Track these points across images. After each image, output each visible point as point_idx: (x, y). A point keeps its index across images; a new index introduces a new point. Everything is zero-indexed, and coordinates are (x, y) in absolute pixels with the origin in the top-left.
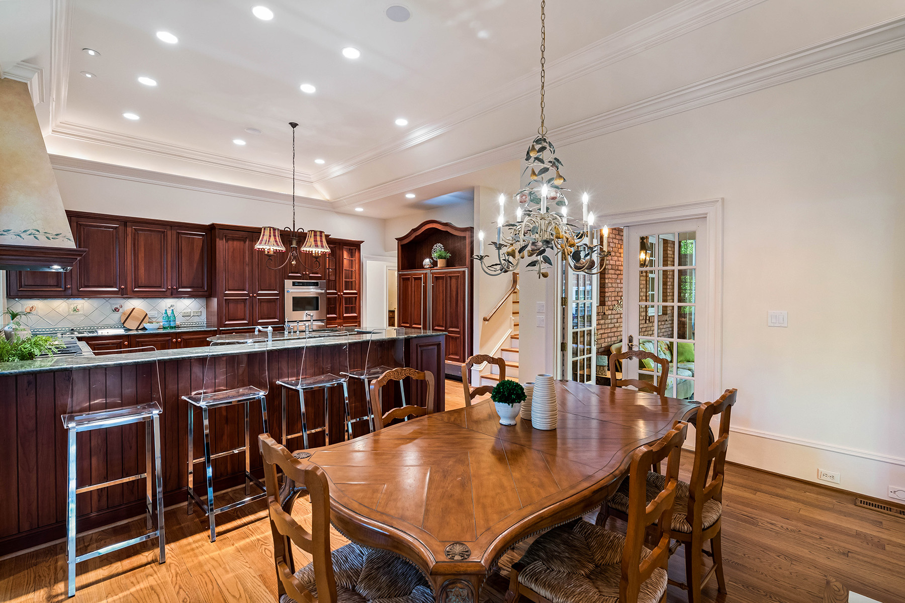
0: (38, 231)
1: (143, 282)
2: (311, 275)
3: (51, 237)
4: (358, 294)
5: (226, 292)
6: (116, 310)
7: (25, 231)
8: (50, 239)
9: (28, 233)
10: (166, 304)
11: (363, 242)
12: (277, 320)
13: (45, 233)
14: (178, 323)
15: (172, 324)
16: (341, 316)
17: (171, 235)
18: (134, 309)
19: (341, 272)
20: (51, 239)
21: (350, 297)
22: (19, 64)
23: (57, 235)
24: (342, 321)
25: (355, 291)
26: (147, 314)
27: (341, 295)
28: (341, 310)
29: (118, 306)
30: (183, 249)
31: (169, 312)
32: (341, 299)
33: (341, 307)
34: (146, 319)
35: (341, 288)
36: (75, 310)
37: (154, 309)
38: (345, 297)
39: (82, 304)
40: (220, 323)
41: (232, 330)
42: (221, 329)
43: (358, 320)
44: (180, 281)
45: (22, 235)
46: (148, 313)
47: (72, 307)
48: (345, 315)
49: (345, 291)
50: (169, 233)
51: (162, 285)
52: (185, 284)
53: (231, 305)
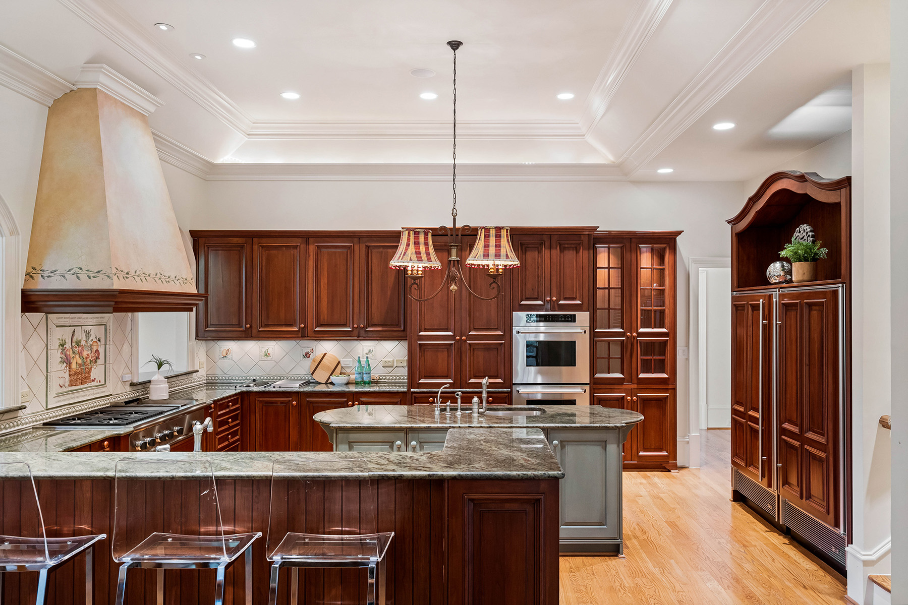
0: (81, 269)
1: (326, 318)
2: (561, 302)
3: (92, 275)
4: (671, 335)
5: (421, 333)
6: (307, 355)
7: (69, 271)
8: (90, 278)
9: (72, 272)
10: (364, 347)
11: (679, 233)
12: (500, 381)
13: (87, 271)
14: (375, 375)
15: (366, 378)
16: (634, 377)
17: (359, 250)
18: (325, 354)
19: (634, 293)
20: (92, 278)
21: (653, 342)
22: (83, 68)
23: (98, 272)
24: (635, 386)
25: (665, 330)
26: (339, 362)
27: (634, 337)
28: (634, 365)
29: (308, 350)
30: (373, 269)
31: (363, 361)
32: (632, 345)
33: (634, 360)
34: (338, 370)
35: (634, 325)
36: (267, 355)
37: (348, 354)
38: (641, 342)
39: (274, 347)
40: (412, 381)
41: (428, 393)
42: (412, 390)
43: (670, 386)
44: (370, 316)
45: (66, 275)
46: (341, 360)
47: (264, 350)
48: (641, 376)
49: (641, 330)
50: (357, 247)
51: (348, 323)
52: (375, 321)
53: (429, 354)
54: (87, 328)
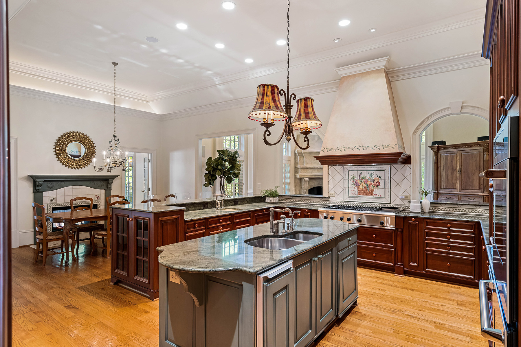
54: (371, 172)
